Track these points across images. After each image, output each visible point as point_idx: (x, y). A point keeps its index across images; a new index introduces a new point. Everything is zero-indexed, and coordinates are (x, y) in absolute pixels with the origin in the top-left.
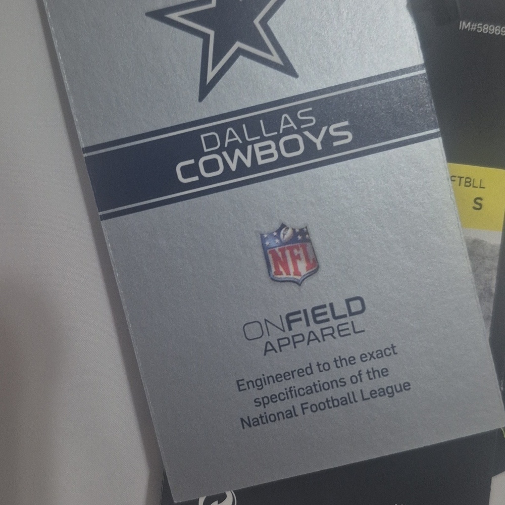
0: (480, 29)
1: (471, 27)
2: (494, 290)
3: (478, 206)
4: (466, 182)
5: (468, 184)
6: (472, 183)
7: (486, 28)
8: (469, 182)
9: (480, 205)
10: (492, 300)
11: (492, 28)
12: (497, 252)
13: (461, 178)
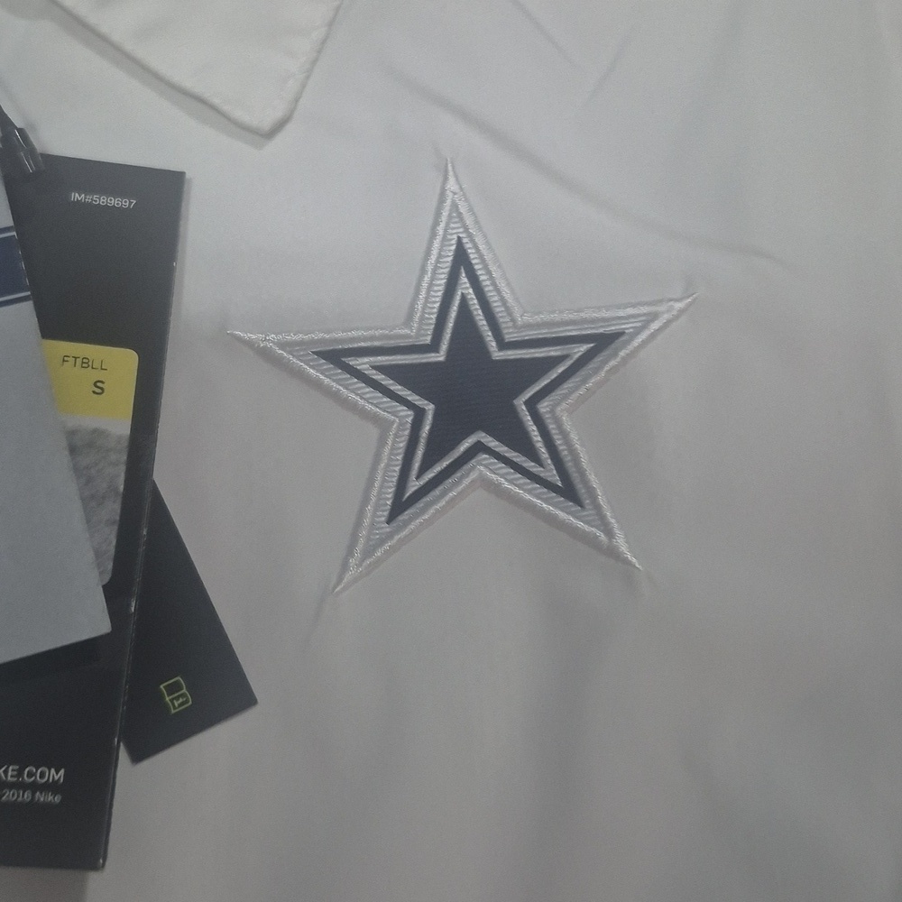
0: (96, 201)
1: (85, 198)
2: (121, 488)
3: (98, 391)
4: (83, 363)
5: (86, 365)
6: (90, 363)
7: (103, 200)
8: (86, 363)
9: (102, 389)
10: (119, 500)
11: (111, 200)
12: (125, 443)
13: (76, 358)
